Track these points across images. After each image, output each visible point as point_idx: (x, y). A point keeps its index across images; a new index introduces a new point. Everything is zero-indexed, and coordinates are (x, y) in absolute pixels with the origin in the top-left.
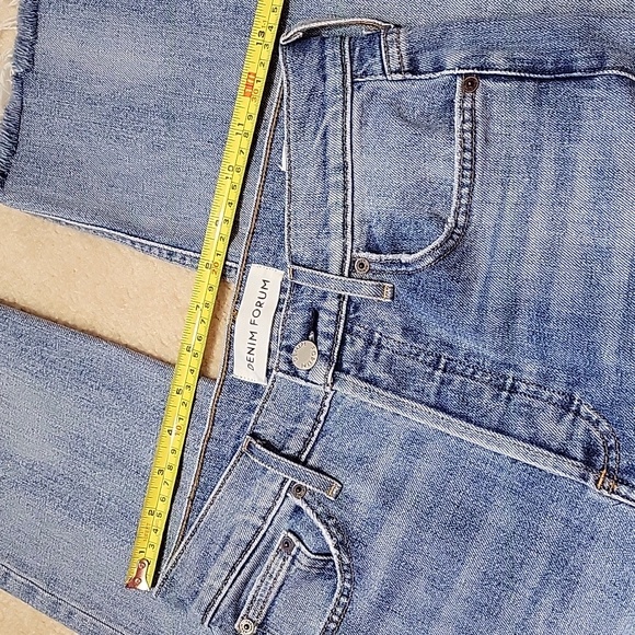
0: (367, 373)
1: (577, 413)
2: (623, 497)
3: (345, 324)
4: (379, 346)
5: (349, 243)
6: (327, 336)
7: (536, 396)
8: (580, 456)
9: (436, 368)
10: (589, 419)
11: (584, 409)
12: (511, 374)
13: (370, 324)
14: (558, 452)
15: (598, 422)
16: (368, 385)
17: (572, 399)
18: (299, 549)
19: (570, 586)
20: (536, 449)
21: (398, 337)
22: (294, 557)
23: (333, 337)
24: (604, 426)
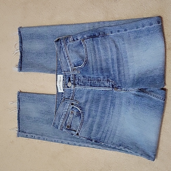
0: (79, 84)
1: (109, 81)
2: (118, 90)
3: (74, 78)
4: (80, 80)
5: (72, 67)
7: (103, 81)
8: (111, 87)
9: (89, 81)
10: (111, 81)
11: (110, 80)
12: (99, 79)
13: (78, 77)
14: (108, 87)
16: (80, 86)
17: (108, 80)
18: (74, 113)
21: (82, 78)
23: (73, 80)
24: (114, 82)
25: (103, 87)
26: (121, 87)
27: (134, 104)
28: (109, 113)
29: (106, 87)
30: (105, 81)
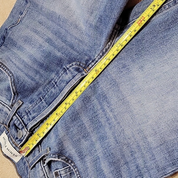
0: (31, 118)
1: (68, 69)
2: (92, 67)
3: (20, 118)
4: (29, 112)
5: (7, 106)
6: (19, 124)
7: (59, 77)
8: (77, 73)
9: (42, 100)
10: (71, 66)
11: (68, 67)
12: (53, 81)
13: (24, 111)
14: (73, 78)
15: (72, 65)
16: (33, 120)
17: (64, 68)
18: (59, 171)
19: (105, 97)
20: (69, 83)
21: (30, 106)
22: (60, 175)
24: (74, 63)
25: (65, 86)
26: (90, 59)
27: (133, 61)
28: (108, 120)
29: (69, 82)
30: (62, 74)
